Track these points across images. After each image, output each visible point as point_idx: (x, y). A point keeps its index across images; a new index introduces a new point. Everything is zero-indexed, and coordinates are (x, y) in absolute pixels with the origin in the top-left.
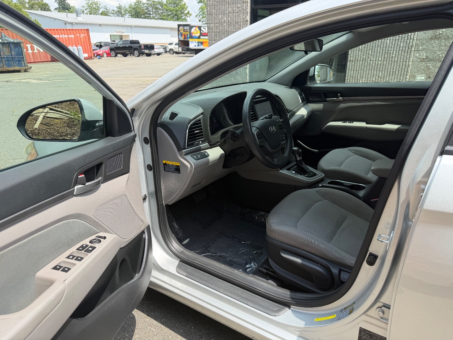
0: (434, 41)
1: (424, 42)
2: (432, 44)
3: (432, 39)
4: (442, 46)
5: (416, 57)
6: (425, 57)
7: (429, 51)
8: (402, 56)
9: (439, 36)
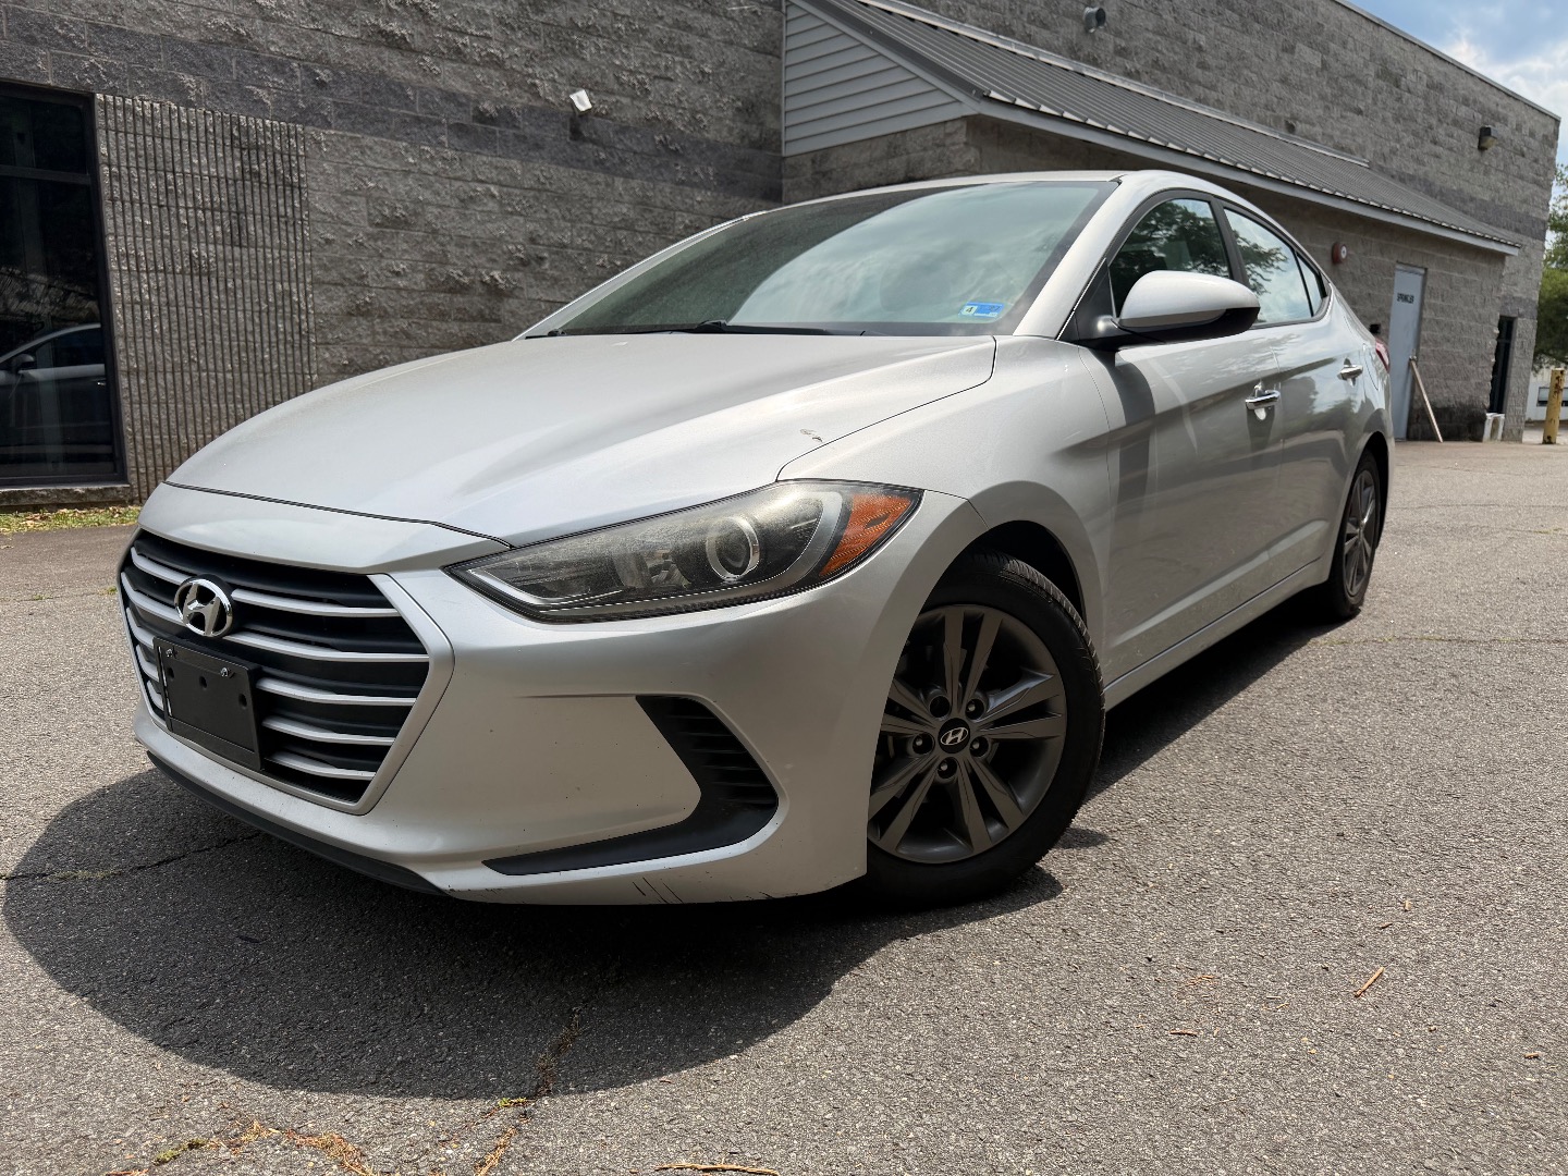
0: (358, 321)
1: (334, 321)
2: (354, 329)
3: (350, 314)
4: (378, 333)
5: (325, 360)
6: (346, 362)
7: (353, 347)
8: (290, 359)
9: (364, 309)
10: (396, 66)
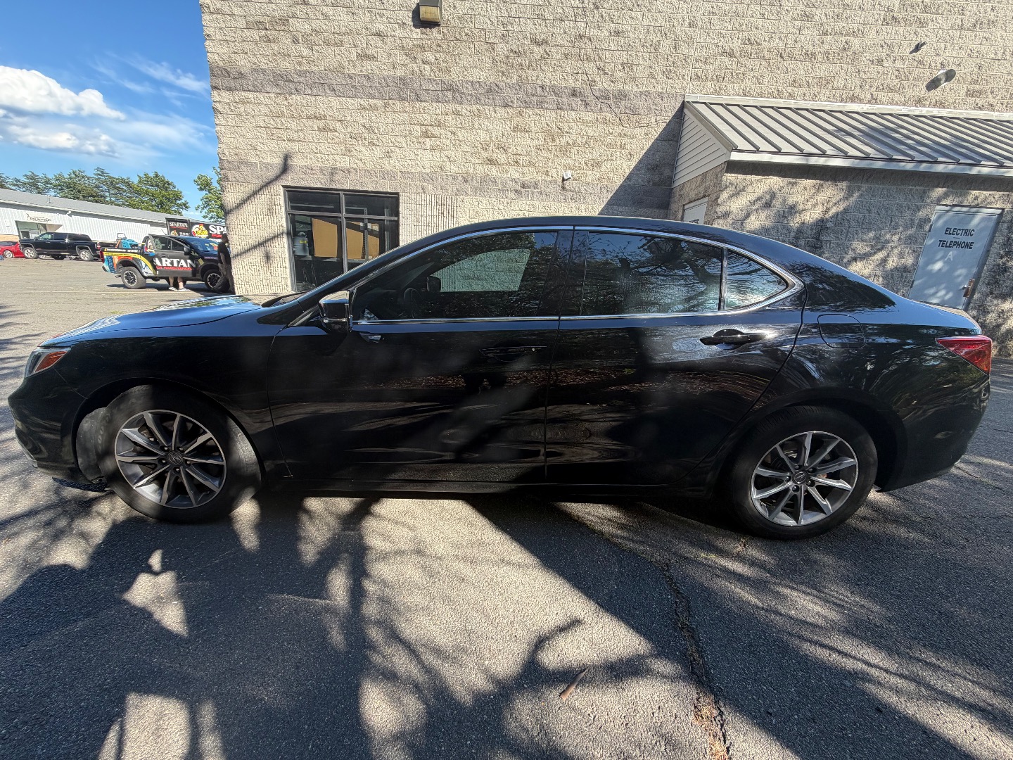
10: (494, 171)
